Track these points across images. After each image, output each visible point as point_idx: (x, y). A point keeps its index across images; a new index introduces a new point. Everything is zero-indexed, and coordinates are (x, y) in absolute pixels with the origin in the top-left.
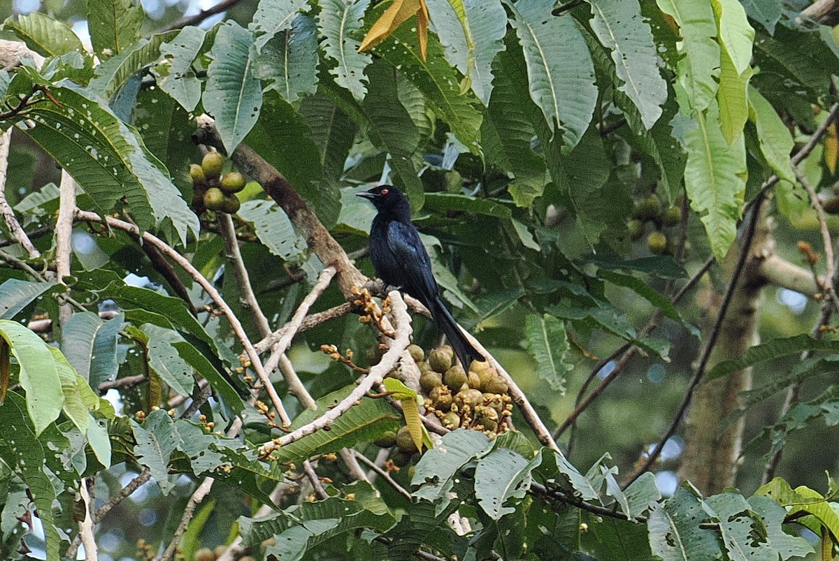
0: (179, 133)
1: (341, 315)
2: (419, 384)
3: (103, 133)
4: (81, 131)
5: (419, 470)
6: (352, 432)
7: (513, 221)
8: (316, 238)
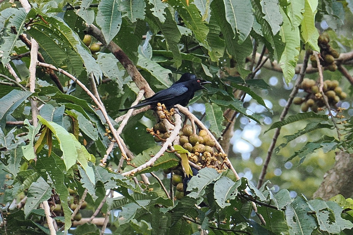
0: (78, 29)
1: (146, 110)
2: (178, 141)
3: (65, 35)
4: (53, 33)
5: (190, 184)
6: (158, 165)
7: (202, 64)
8: (136, 77)
